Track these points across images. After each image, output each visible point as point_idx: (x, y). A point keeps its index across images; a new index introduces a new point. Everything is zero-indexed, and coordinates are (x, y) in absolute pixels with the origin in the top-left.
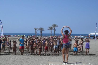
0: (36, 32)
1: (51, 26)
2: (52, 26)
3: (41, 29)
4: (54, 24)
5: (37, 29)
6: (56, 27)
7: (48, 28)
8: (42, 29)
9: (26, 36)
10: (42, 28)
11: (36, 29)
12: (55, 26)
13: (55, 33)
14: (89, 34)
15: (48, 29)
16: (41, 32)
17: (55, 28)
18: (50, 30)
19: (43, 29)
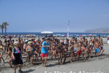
1: (2, 24)
12: (6, 24)
13: (6, 32)
14: (42, 33)
17: (6, 27)
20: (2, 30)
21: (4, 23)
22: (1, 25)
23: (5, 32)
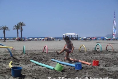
3: (4, 28)
6: (23, 25)
7: (14, 27)
10: (5, 26)
12: (21, 24)
15: (14, 29)
17: (21, 28)
18: (17, 30)
19: (7, 27)
20: (18, 31)
21: (19, 23)
22: (17, 25)
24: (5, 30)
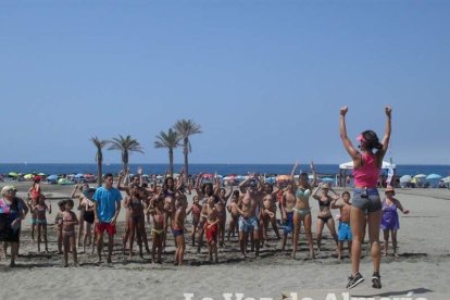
0: (100, 159)
1: (171, 131)
2: (174, 131)
3: (124, 144)
4: (184, 121)
5: (104, 143)
6: (194, 133)
7: (160, 141)
8: (127, 145)
9: (50, 178)
10: (128, 138)
11: (99, 145)
12: (186, 127)
13: (186, 161)
14: (342, 166)
15: (158, 145)
16: (125, 157)
17: (186, 140)
19: (134, 142)
20: (171, 152)
21: (178, 124)
23: (183, 162)
24: (129, 151)
